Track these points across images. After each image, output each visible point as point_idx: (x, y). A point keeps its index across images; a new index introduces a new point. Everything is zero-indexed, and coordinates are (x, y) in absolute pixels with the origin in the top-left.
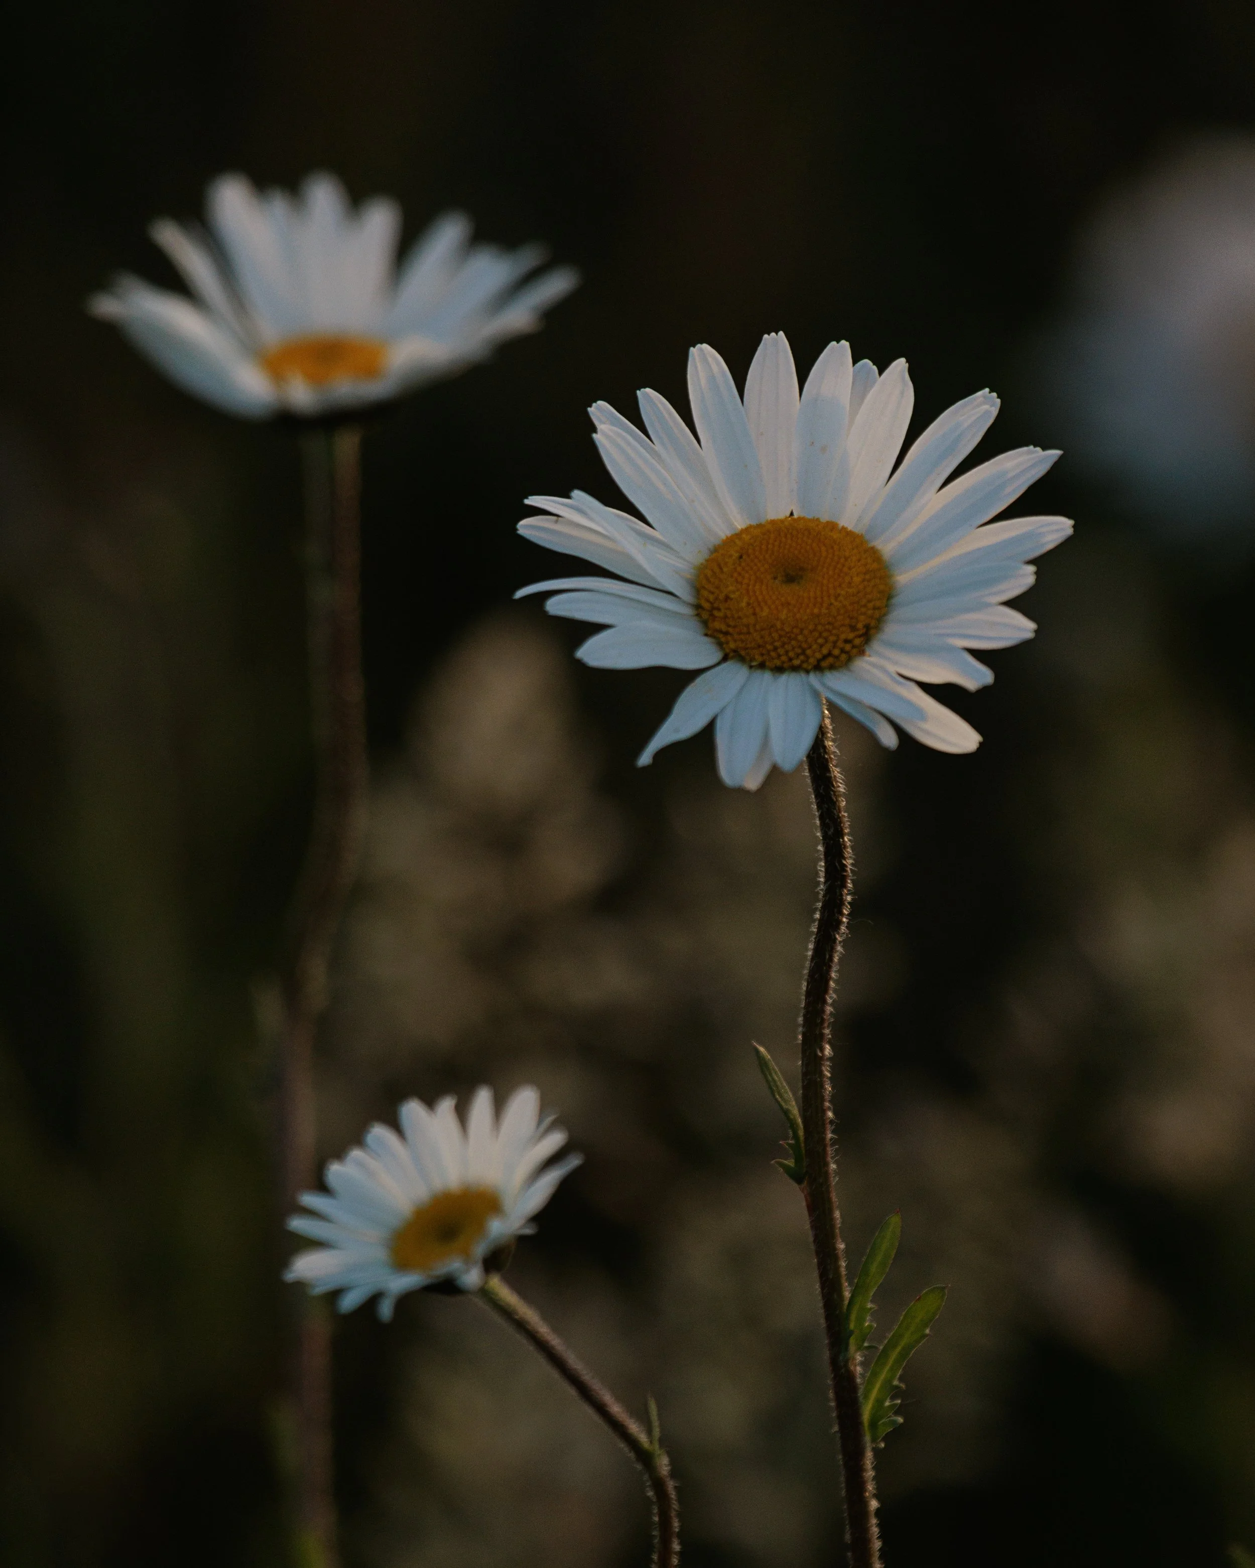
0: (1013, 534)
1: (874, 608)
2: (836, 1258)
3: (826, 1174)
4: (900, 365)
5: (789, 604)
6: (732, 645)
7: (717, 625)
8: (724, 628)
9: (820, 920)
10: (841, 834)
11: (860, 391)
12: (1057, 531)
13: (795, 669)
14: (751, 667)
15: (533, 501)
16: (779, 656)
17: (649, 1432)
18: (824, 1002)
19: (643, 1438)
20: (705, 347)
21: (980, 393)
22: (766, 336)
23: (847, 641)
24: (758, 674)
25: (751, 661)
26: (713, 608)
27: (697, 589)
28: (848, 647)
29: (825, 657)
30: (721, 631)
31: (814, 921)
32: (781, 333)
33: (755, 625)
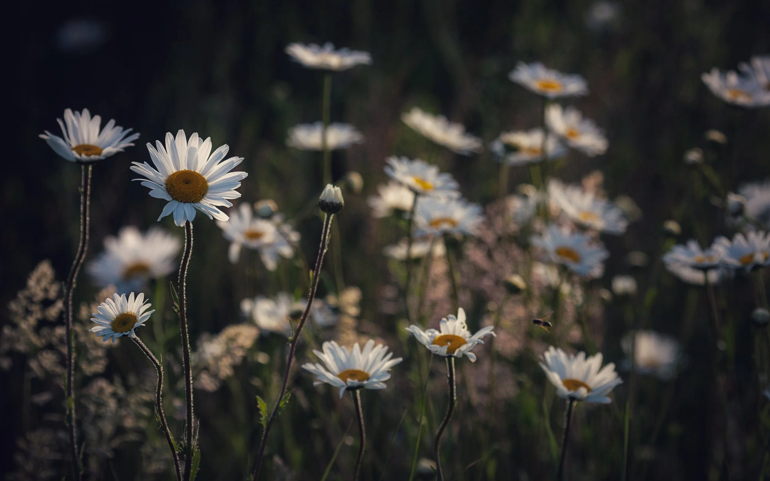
0: (234, 175)
1: (205, 190)
2: (185, 329)
3: (184, 310)
4: (209, 138)
5: (187, 188)
6: (175, 197)
7: (171, 192)
8: (173, 193)
9: (185, 256)
10: (191, 238)
11: (200, 144)
12: (245, 175)
13: (188, 202)
14: (179, 201)
15: (133, 163)
16: (185, 199)
17: (160, 361)
18: (184, 274)
19: (158, 363)
20: (169, 133)
21: (225, 145)
22: (179, 130)
23: (199, 197)
24: (180, 203)
25: (179, 200)
26: (170, 189)
27: (166, 184)
28: (199, 198)
29: (194, 200)
30: (172, 194)
31: (183, 256)
32: (183, 130)
33: (180, 193)
